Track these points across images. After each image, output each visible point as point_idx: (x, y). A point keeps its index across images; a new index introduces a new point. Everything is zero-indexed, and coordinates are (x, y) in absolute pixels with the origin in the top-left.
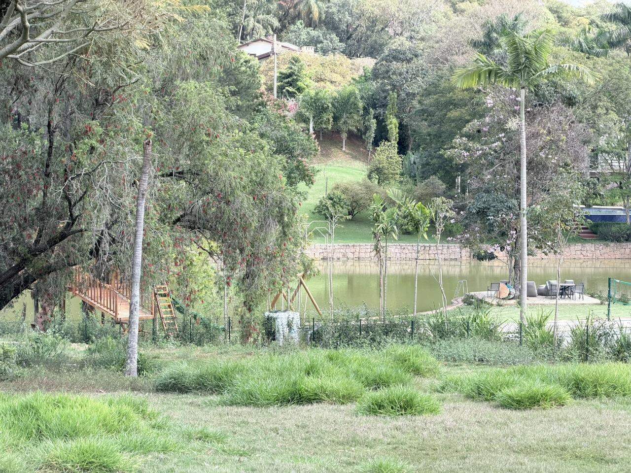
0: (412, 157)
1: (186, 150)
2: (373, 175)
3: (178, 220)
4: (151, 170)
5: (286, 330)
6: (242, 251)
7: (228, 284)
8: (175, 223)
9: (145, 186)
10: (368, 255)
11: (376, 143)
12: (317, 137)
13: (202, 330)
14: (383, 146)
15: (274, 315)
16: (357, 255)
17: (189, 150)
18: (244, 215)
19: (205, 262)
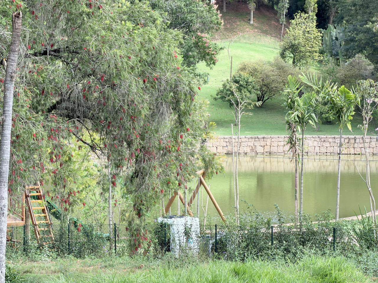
0: (334, 31)
1: (62, 24)
2: (287, 53)
3: (54, 107)
4: (21, 48)
5: (183, 239)
6: (130, 144)
7: (114, 183)
8: (50, 110)
9: (14, 66)
10: (281, 149)
11: (290, 15)
12: (220, 8)
13: (83, 239)
14: (299, 18)
15: (169, 221)
16: (267, 149)
17: (67, 23)
18: (133, 101)
19: (85, 158)
